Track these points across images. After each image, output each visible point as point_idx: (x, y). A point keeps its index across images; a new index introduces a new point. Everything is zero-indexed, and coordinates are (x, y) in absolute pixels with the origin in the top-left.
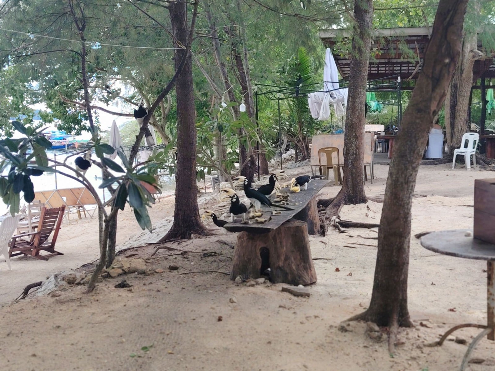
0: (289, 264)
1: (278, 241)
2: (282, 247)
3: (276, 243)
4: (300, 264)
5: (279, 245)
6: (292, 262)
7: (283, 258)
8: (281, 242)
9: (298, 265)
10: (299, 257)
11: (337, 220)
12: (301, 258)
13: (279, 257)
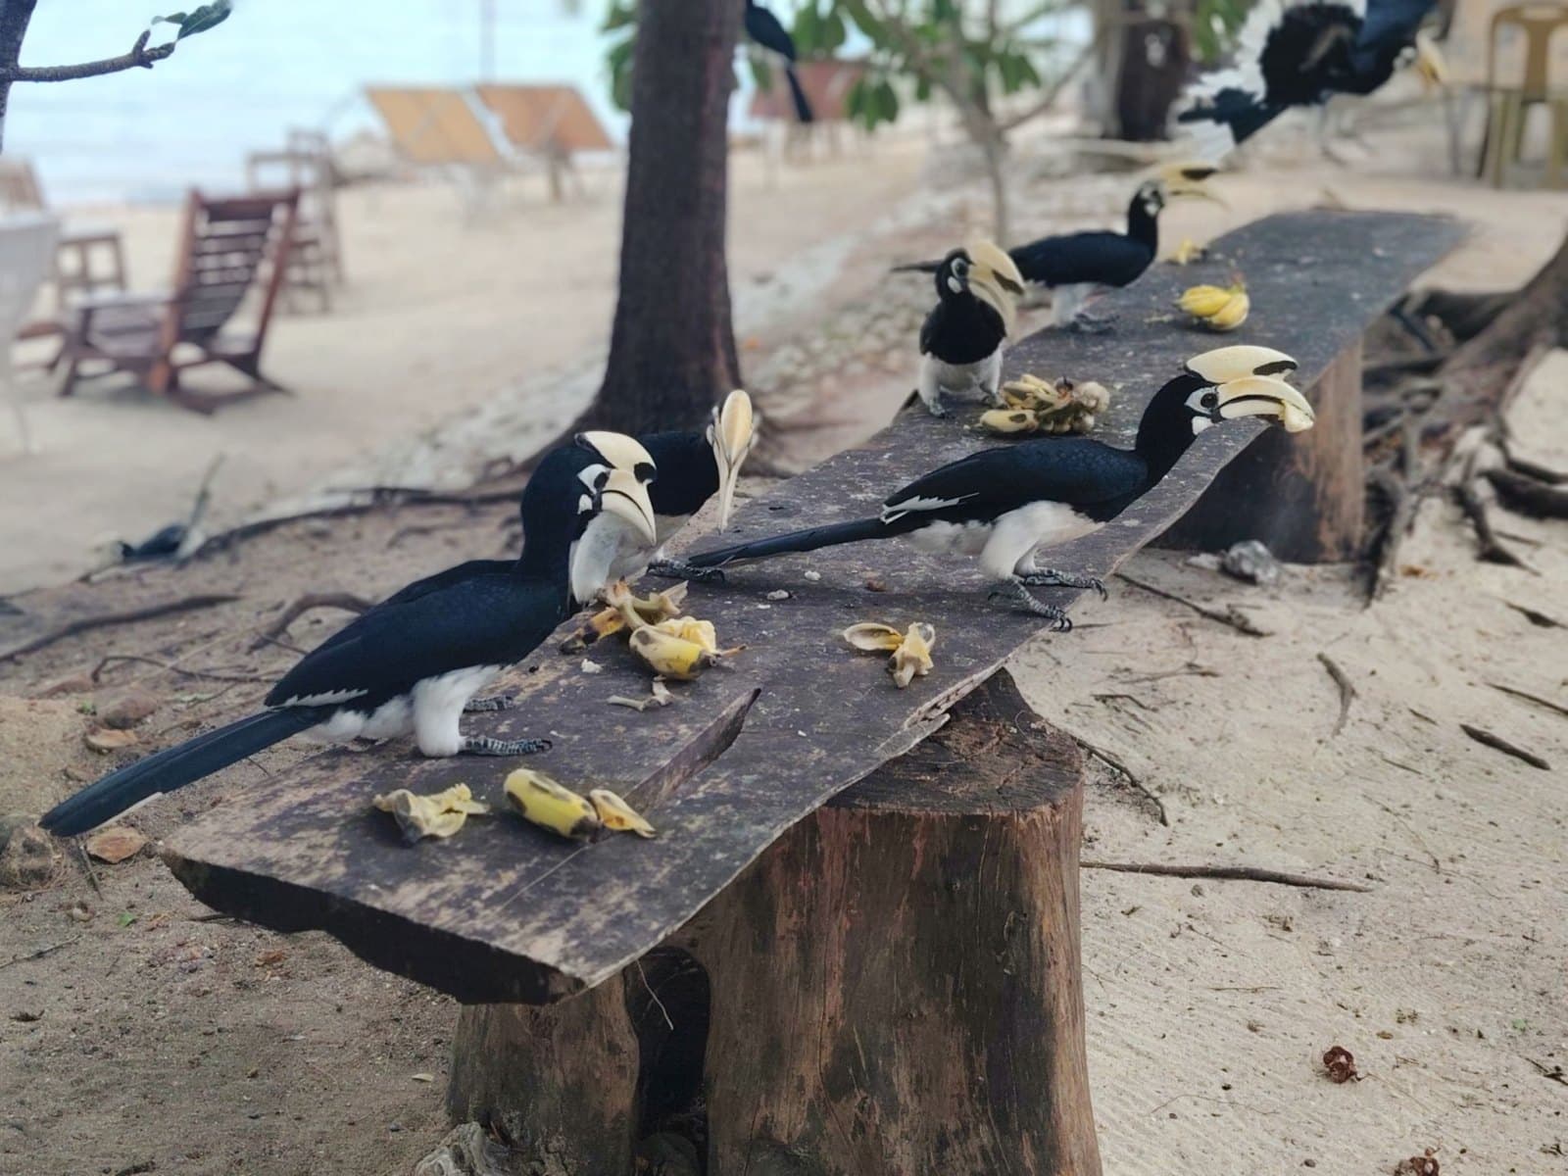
0: (861, 1127)
1: (785, 923)
2: (809, 980)
3: (764, 941)
4: (964, 1132)
5: (786, 956)
6: (892, 1110)
7: (809, 1069)
8: (807, 941)
9: (943, 1144)
10: (955, 1073)
11: (1490, 458)
12: (972, 1082)
13: (775, 1055)
